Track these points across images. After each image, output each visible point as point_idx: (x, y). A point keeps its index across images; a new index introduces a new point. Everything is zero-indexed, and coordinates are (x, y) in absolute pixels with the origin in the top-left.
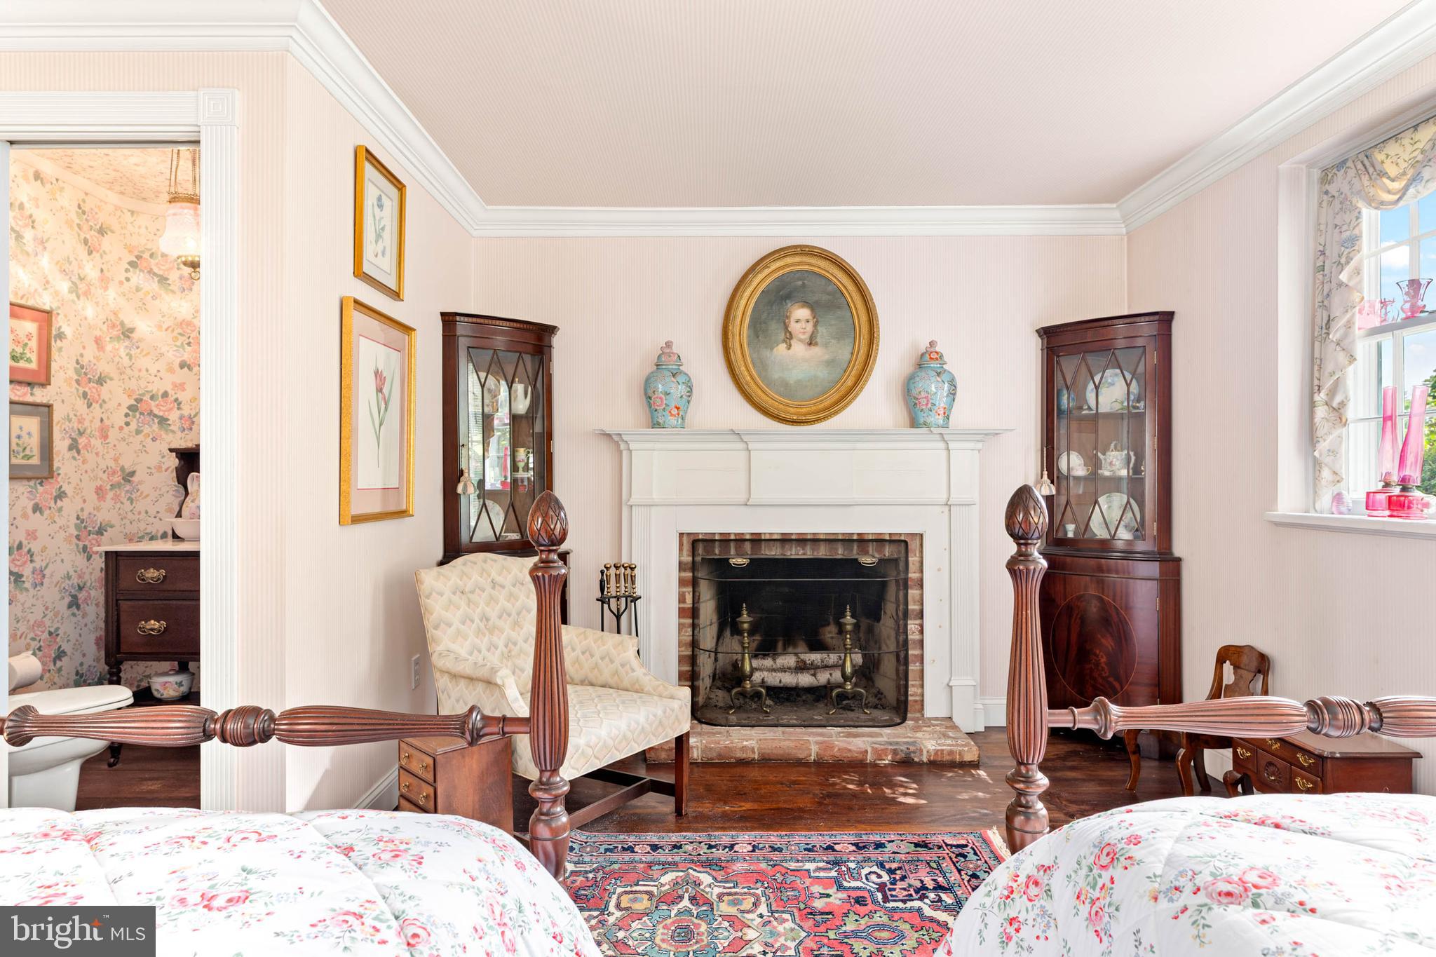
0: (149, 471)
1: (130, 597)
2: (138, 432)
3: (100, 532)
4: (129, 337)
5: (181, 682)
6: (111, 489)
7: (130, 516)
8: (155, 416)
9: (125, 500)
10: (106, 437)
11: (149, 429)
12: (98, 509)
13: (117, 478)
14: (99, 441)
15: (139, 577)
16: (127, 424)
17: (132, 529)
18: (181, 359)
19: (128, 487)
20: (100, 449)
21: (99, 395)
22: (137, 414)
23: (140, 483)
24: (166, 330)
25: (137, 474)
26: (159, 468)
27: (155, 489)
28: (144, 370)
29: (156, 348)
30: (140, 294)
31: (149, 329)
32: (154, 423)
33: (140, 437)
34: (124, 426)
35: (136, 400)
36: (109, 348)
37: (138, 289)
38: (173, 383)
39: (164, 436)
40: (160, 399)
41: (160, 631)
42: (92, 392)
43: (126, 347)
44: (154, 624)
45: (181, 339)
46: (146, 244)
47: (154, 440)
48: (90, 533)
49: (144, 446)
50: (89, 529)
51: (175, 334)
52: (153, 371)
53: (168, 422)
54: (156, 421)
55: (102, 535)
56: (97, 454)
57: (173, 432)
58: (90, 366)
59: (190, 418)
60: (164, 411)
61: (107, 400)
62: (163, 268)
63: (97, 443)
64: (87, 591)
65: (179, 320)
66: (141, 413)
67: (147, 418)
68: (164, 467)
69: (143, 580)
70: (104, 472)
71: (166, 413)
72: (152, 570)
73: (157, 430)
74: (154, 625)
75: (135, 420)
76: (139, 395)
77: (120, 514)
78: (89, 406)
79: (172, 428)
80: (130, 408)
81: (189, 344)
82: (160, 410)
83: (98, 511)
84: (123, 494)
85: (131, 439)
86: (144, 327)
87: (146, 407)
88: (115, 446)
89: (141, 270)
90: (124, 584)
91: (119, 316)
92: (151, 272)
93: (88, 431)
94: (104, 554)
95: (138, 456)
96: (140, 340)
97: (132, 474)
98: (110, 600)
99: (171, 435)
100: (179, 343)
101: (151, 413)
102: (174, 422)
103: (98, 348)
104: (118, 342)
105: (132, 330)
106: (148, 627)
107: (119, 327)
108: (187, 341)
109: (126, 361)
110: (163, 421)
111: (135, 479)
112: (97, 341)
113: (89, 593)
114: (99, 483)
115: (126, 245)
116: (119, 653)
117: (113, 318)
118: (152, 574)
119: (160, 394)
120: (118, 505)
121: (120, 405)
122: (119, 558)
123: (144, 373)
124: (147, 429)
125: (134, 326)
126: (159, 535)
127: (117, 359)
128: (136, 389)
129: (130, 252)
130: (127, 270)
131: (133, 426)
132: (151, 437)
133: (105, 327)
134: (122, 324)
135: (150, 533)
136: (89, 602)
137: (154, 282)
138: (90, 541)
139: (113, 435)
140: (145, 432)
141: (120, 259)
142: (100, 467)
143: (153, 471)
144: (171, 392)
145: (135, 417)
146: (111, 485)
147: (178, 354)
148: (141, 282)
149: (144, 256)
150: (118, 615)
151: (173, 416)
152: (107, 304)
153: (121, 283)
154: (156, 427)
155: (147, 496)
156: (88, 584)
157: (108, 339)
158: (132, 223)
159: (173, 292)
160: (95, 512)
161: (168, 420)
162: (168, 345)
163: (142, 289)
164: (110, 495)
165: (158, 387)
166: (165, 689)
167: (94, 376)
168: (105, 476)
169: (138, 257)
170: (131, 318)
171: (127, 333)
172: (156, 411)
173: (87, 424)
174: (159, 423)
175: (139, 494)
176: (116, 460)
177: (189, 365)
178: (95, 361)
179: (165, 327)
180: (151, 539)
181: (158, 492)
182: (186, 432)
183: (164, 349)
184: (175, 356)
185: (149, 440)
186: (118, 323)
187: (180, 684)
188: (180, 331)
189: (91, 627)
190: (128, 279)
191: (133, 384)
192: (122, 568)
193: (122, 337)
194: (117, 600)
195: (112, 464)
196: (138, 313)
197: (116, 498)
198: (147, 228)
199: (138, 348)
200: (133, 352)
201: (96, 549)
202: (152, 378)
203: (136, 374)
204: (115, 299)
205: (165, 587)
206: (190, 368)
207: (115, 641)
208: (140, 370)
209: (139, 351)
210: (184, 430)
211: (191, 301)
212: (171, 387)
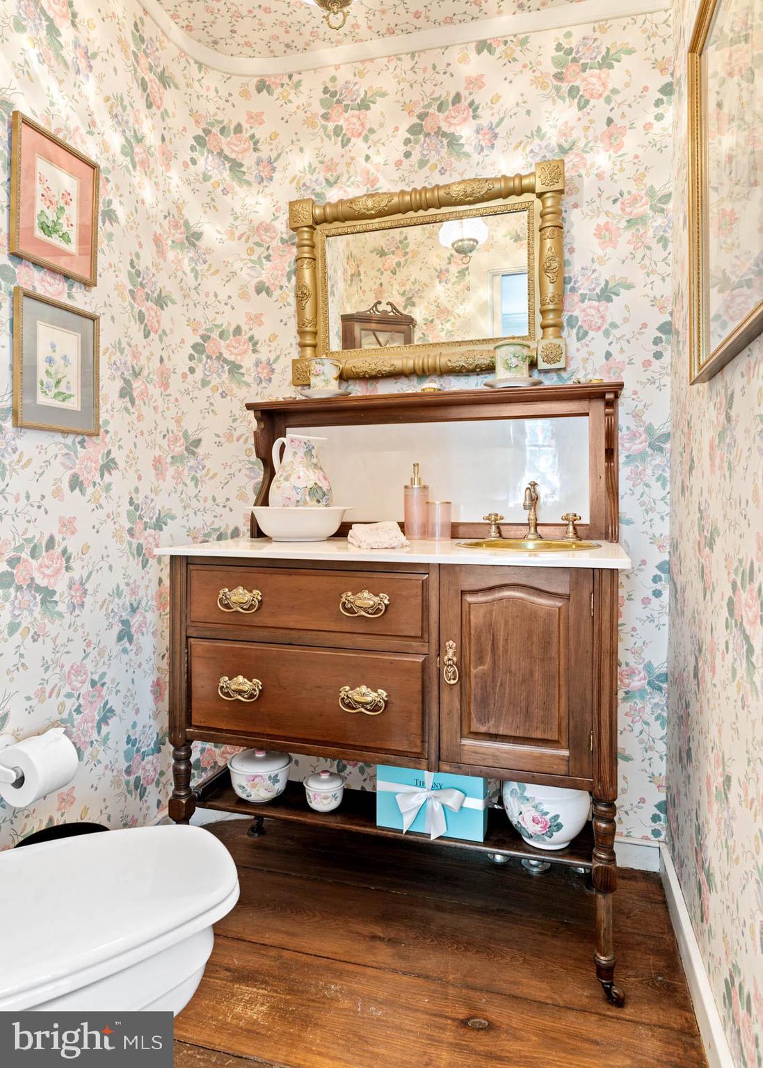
0: (217, 440)
1: (207, 634)
2: (205, 383)
3: (159, 525)
4: (194, 245)
5: (277, 775)
6: (172, 463)
7: (194, 503)
8: (225, 361)
9: (188, 481)
10: (166, 385)
11: (218, 380)
12: (155, 490)
13: (179, 449)
14: (158, 391)
15: (221, 601)
16: (192, 370)
17: (197, 522)
18: (257, 280)
19: (192, 462)
20: (160, 402)
21: (158, 322)
22: (204, 357)
23: (207, 456)
24: (240, 238)
25: (203, 443)
26: (229, 437)
27: (225, 466)
28: (212, 295)
29: (226, 264)
30: (208, 184)
31: (219, 236)
32: (223, 372)
33: (207, 391)
34: (188, 373)
35: (202, 337)
36: (171, 255)
37: (206, 178)
38: (247, 314)
39: (236, 390)
40: (231, 337)
41: (252, 696)
42: (150, 315)
43: (191, 259)
44: (241, 683)
45: (259, 250)
46: (216, 114)
47: (223, 395)
48: (146, 526)
49: (211, 404)
50: (145, 520)
51: (250, 244)
52: (223, 297)
53: (241, 371)
54: (226, 368)
55: (161, 529)
56: (155, 408)
57: (248, 385)
58: (148, 275)
59: (269, 364)
60: (237, 355)
61: (168, 332)
62: (236, 149)
63: (155, 391)
64: (141, 613)
65: (256, 224)
66: (209, 357)
67: (216, 364)
68: (236, 435)
69: (227, 606)
70: (164, 436)
71: (239, 358)
72: (240, 590)
73: (227, 381)
74: (243, 684)
75: (201, 365)
76: (207, 330)
77: (182, 501)
78: (146, 336)
79: (245, 379)
80: (195, 347)
81: (268, 258)
82: (232, 353)
83: (157, 494)
84: (186, 472)
85: (196, 393)
86: (213, 232)
87: (214, 348)
88: (177, 400)
89: (210, 151)
90: (199, 610)
91: (184, 212)
92: (221, 153)
93: (145, 372)
94: (167, 560)
95: (204, 418)
96: (209, 251)
97: (197, 442)
98: (177, 637)
99: (244, 389)
100: (254, 257)
101: (220, 357)
102: (248, 370)
103: (158, 252)
104: (182, 250)
105: (198, 236)
106: (233, 687)
107: (183, 228)
108: (266, 254)
109: (191, 281)
110: (235, 368)
111: (200, 451)
112: (157, 240)
113: (145, 617)
114: (157, 453)
115: (191, 110)
116: (190, 725)
117: (174, 211)
118: (240, 596)
119: (231, 330)
120: (180, 487)
121: (183, 341)
122: (191, 567)
123: (211, 299)
124: (215, 381)
125: (201, 230)
126: (229, 532)
127: (180, 274)
128: (202, 320)
129: (196, 121)
130: (193, 148)
131: (199, 374)
132: (220, 391)
133: (166, 223)
134: (186, 223)
135: (218, 529)
136: (144, 630)
137: (224, 168)
138: (146, 539)
139: (175, 382)
140: (213, 383)
141: (185, 129)
142: (158, 430)
143: (223, 440)
144: (245, 328)
145: (200, 361)
146: (172, 457)
147: (254, 274)
148: (209, 168)
149: (214, 130)
150: (189, 663)
151: (248, 362)
152: (169, 191)
153: (186, 165)
154: (225, 376)
155: (215, 475)
156: (143, 604)
157: (170, 243)
158: (199, 81)
159: (249, 183)
160: (153, 496)
161: (241, 367)
162: (242, 260)
163: (211, 177)
164: (171, 471)
165: (229, 320)
166: (254, 786)
167: (153, 292)
168: (164, 443)
169: (207, 132)
170: (196, 217)
171: (193, 238)
172: (226, 355)
173: (143, 361)
174: (229, 372)
175: (204, 472)
176: (178, 421)
177: (268, 288)
178: (153, 270)
179: (237, 233)
180: (220, 538)
181: (228, 471)
182: (264, 384)
183: (237, 266)
184: (249, 274)
185: (217, 395)
186: (182, 222)
187: (275, 779)
188: (257, 239)
189: (146, 667)
190: (194, 162)
191: (198, 314)
192: (195, 584)
193: (187, 244)
194: (187, 637)
195: (173, 426)
196: (205, 212)
197: (178, 476)
198: (217, 92)
199: (205, 262)
200: (199, 268)
201: (157, 551)
202: (221, 308)
203: (202, 299)
204: (178, 186)
205: (258, 620)
206: (269, 293)
207: (184, 705)
208: (207, 295)
209: (206, 267)
210: (261, 382)
211: (272, 195)
212: (245, 319)
